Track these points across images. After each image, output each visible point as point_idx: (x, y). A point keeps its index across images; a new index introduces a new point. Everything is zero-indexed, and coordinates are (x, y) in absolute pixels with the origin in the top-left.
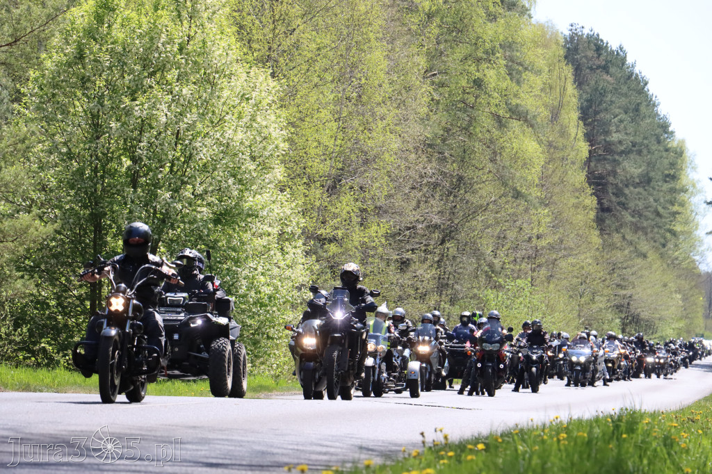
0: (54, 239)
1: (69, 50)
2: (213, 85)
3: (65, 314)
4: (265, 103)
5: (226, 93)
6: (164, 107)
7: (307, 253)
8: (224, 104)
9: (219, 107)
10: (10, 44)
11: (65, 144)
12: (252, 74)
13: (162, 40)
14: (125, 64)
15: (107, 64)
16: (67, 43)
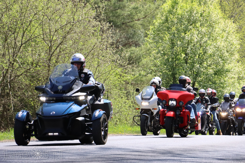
1: (163, 18)
2: (212, 27)
4: (231, 32)
5: (217, 30)
6: (196, 36)
8: (217, 33)
9: (215, 35)
10: (144, 18)
11: (162, 50)
12: (226, 22)
13: (194, 13)
14: (182, 22)
15: (176, 22)
16: (162, 16)
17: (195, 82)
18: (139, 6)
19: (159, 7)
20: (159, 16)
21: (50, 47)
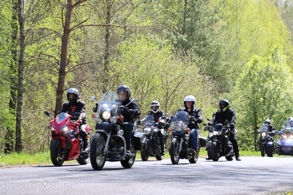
0: (245, 119)
5: (287, 81)
6: (272, 85)
8: (286, 83)
10: (233, 72)
11: (247, 95)
13: (270, 68)
14: (261, 75)
15: (257, 75)
16: (246, 71)
18: (229, 64)
19: (244, 65)
20: (244, 71)
21: (167, 94)
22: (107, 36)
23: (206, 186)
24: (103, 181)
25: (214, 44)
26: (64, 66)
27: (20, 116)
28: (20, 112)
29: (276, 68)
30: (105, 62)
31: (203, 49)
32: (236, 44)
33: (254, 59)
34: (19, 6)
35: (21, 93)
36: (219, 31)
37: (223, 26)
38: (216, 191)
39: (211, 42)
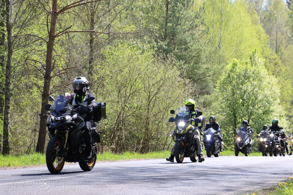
0: (225, 120)
1: (226, 75)
2: (261, 81)
3: (228, 137)
4: (274, 84)
5: (264, 83)
6: (250, 87)
7: (287, 120)
8: (264, 85)
9: (263, 86)
10: (213, 75)
11: (226, 97)
12: (271, 77)
13: (248, 71)
14: (240, 77)
15: (236, 78)
16: (226, 74)
17: (249, 119)
18: (209, 67)
19: (223, 68)
20: (224, 73)
21: (149, 96)
22: (91, 41)
23: (180, 187)
24: (82, 183)
25: (194, 48)
26: (49, 71)
27: (8, 119)
28: (7, 116)
29: (254, 70)
30: (90, 67)
31: (184, 53)
32: (216, 48)
33: (233, 62)
34: (7, 13)
35: (8, 97)
36: (199, 35)
37: (203, 31)
38: (188, 192)
39: (192, 46)
